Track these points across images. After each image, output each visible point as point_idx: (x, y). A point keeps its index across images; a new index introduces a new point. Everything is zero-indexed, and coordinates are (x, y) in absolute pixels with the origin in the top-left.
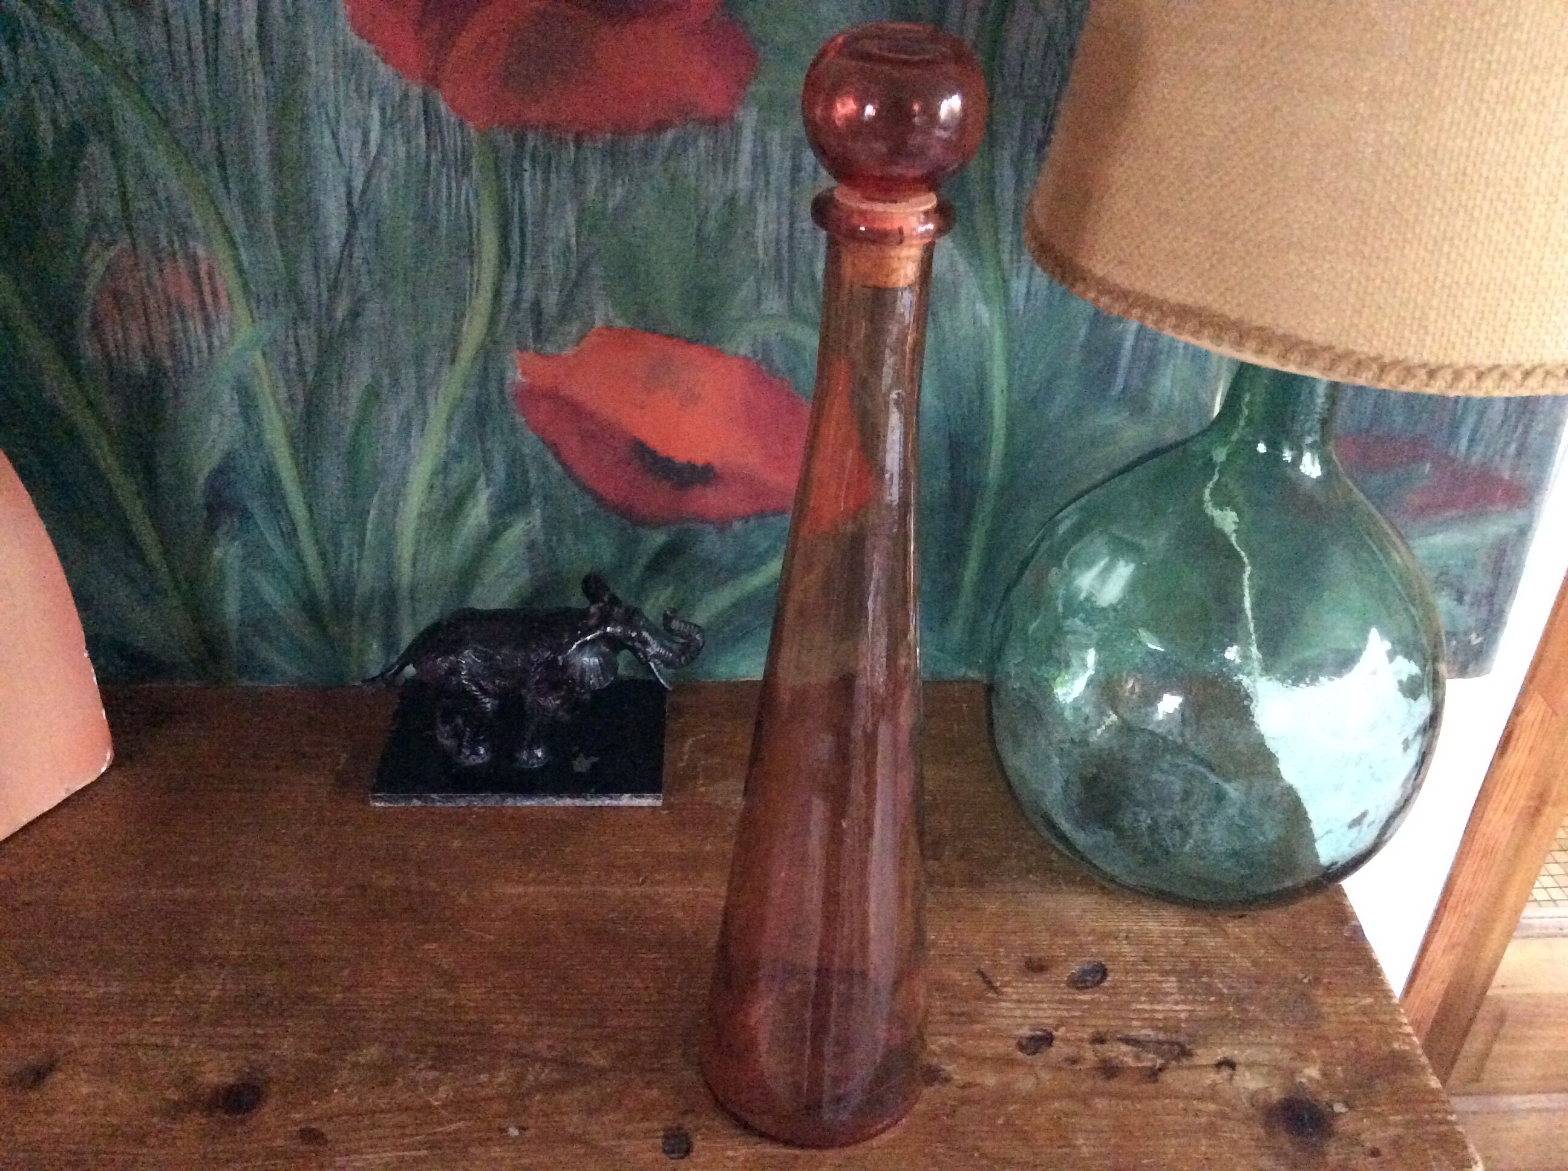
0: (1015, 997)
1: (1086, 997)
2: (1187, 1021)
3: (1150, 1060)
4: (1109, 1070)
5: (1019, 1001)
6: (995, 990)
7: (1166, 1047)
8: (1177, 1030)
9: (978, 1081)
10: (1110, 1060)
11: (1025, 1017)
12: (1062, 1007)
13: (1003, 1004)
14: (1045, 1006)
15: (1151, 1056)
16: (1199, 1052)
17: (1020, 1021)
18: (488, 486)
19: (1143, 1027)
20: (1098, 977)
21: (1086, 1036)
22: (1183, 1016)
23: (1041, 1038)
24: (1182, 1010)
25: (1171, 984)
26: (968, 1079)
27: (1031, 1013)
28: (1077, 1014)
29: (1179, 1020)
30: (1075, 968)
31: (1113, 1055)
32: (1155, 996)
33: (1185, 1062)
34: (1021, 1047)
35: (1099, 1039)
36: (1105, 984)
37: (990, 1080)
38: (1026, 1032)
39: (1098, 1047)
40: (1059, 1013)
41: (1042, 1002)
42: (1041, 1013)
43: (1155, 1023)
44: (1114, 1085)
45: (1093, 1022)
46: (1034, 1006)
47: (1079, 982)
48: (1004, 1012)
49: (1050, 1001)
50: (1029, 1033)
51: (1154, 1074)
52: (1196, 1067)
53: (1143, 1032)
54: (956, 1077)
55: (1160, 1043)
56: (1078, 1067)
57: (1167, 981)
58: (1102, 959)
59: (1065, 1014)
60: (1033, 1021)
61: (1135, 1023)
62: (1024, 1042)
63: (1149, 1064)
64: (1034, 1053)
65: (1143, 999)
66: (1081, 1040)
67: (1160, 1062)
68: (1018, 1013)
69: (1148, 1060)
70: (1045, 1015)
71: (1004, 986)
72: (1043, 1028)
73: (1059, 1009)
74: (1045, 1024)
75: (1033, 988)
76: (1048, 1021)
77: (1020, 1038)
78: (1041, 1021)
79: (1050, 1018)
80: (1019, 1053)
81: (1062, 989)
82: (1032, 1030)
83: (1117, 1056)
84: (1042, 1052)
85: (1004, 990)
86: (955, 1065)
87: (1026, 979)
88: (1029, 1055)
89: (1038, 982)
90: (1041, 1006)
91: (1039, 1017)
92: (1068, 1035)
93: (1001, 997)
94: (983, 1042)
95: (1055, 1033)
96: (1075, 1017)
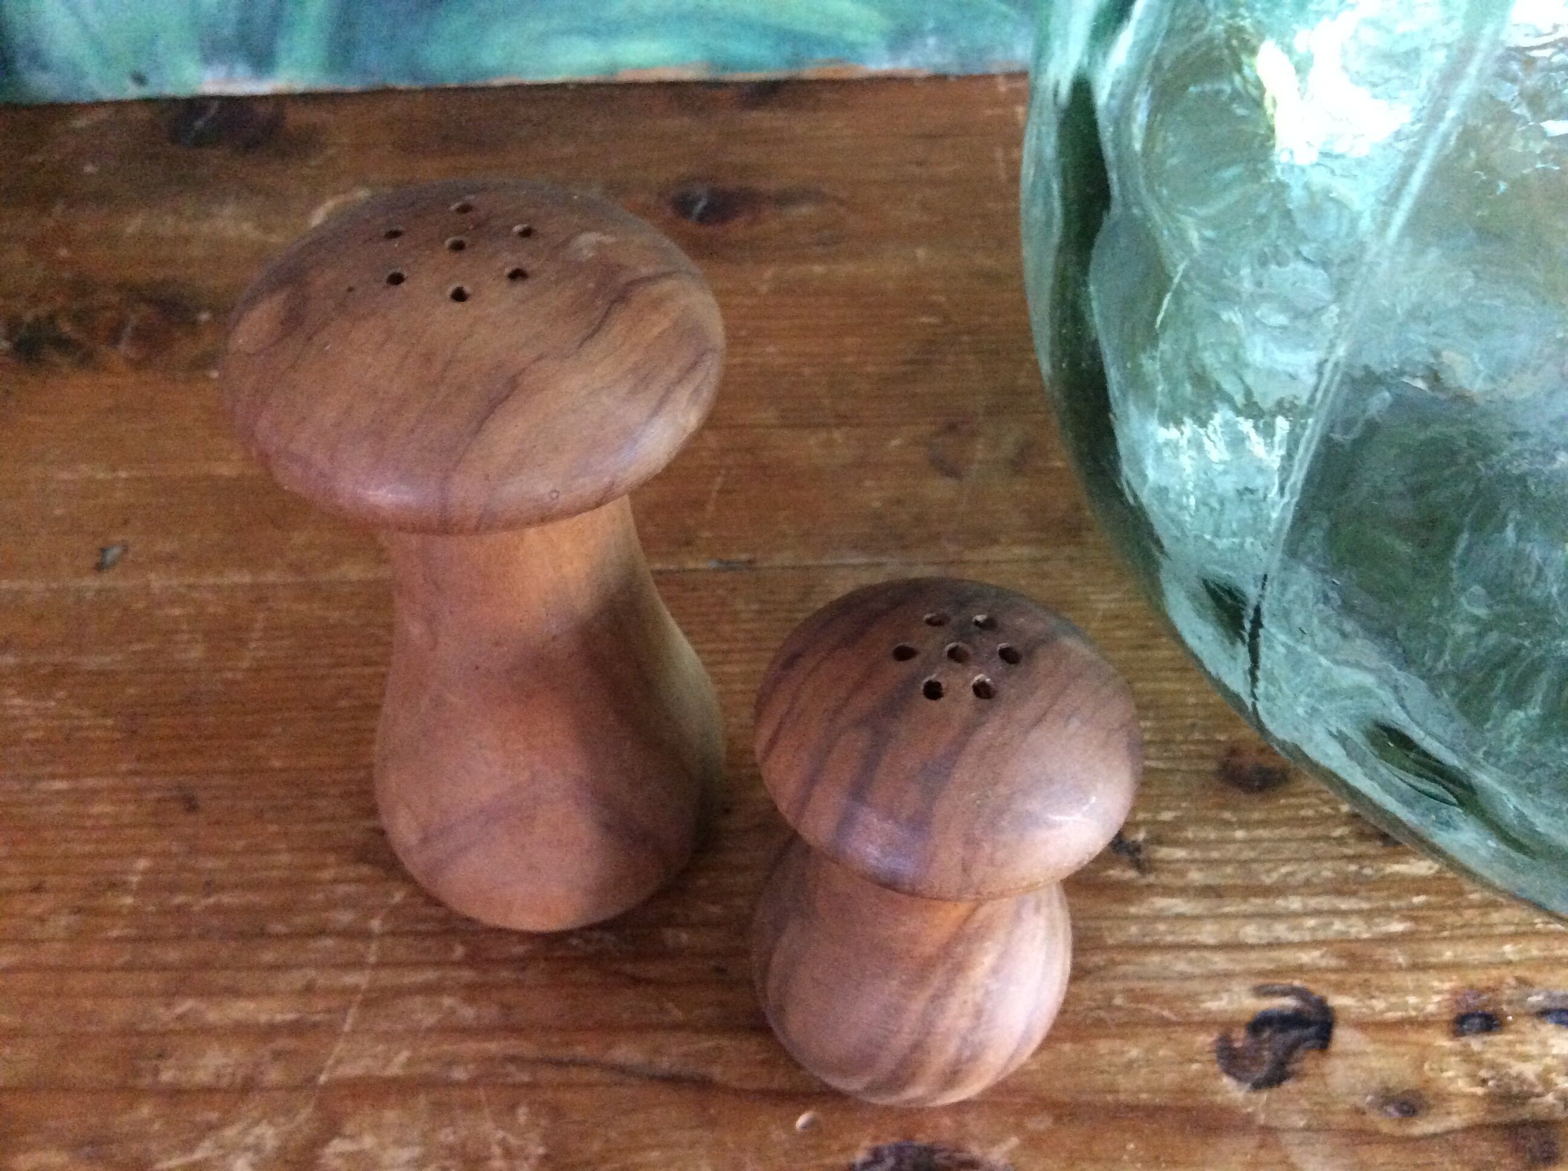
0: (1196, 876)
12: (1344, 905)
13: (1161, 903)
14: (1295, 903)
21: (1433, 1005)
27: (1251, 932)
28: (1397, 927)
31: (1529, 1070)
34: (1231, 1058)
35: (1477, 1016)
38: (1241, 1000)
39: (1476, 1044)
40: (1337, 926)
42: (1281, 930)
45: (1448, 955)
46: (1257, 903)
49: (1308, 887)
50: (1252, 1005)
56: (1423, 1127)
59: (1358, 929)
60: (1258, 961)
62: (1240, 1039)
64: (1276, 1077)
66: (1425, 1023)
68: (1208, 933)
70: (1295, 937)
71: (1158, 840)
72: (1297, 983)
73: (1337, 913)
74: (1300, 969)
75: (1251, 843)
76: (1306, 957)
77: (1225, 1026)
78: (1288, 957)
79: (1316, 944)
80: (1227, 1081)
81: (1341, 841)
82: (1262, 992)
83: (1545, 1080)
84: (1299, 1075)
85: (1163, 852)
86: (1014, 1141)
87: (1227, 815)
88: (1257, 1086)
89: (1263, 823)
90: (1280, 903)
91: (1277, 944)
92: (1379, 1004)
93: (1151, 878)
94: (1103, 1046)
95: (1337, 1001)
96: (1389, 939)
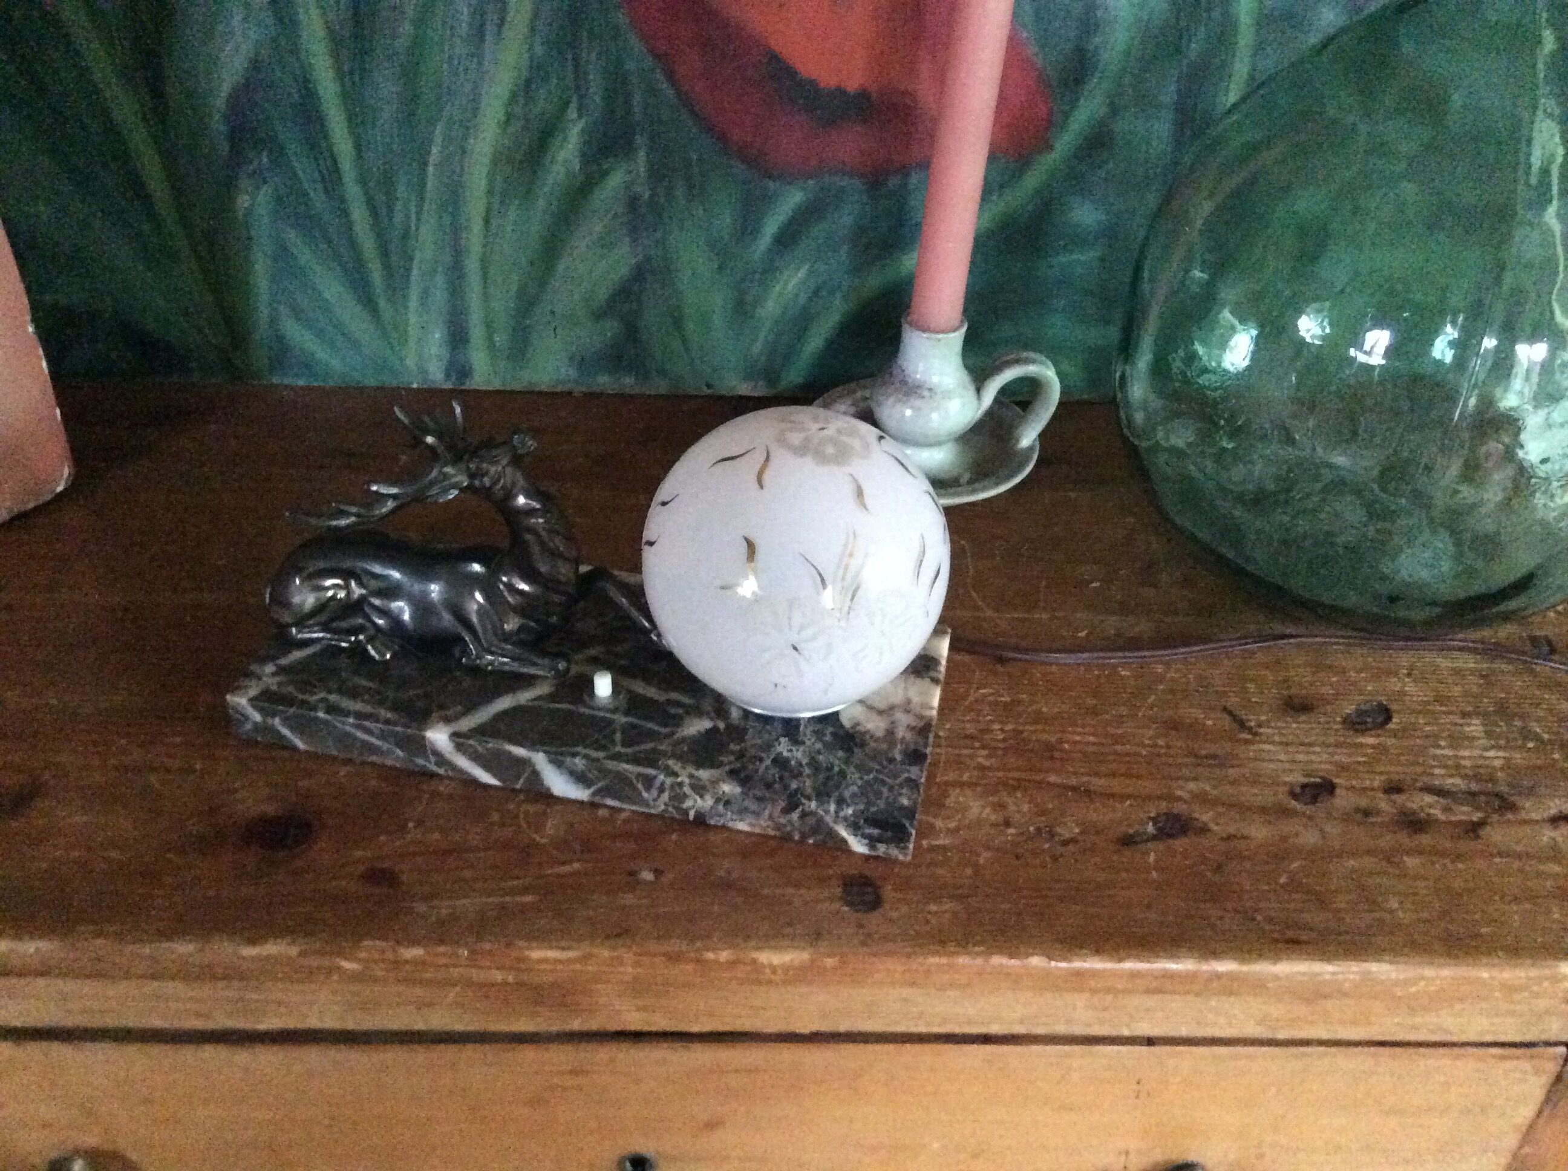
0: (1277, 738)
1: (1371, 741)
2: (1502, 769)
3: (1465, 813)
4: (1415, 824)
5: (1281, 743)
6: (1250, 730)
7: (1483, 798)
8: (1492, 779)
9: (1246, 832)
10: (1414, 813)
11: (1295, 761)
12: (1339, 751)
13: (1263, 746)
14: (1318, 749)
15: (1465, 809)
16: (1527, 805)
17: (1287, 766)
18: (580, 117)
19: (1451, 776)
20: (1380, 720)
21: (1376, 784)
22: (1497, 763)
23: (1315, 786)
24: (1496, 757)
25: (1475, 728)
26: (1232, 830)
27: (1300, 757)
28: (1361, 759)
29: (1494, 768)
30: (1350, 709)
31: (1415, 806)
32: (1457, 740)
33: (1510, 816)
34: (1293, 795)
35: (1393, 788)
36: (1391, 726)
37: (1259, 832)
38: (1297, 778)
39: (1394, 797)
40: (1336, 757)
41: (1310, 745)
42: (1313, 757)
43: (1463, 772)
44: (1425, 839)
45: (1382, 769)
46: (1301, 748)
47: (1357, 723)
48: (1264, 756)
49: (1324, 745)
50: (1302, 780)
51: (1474, 829)
52: (1525, 822)
53: (1450, 781)
54: (1215, 828)
55: (1473, 794)
56: (1373, 820)
57: (1469, 725)
58: (1384, 700)
59: (1345, 759)
60: (1304, 766)
61: (1437, 771)
62: (1298, 790)
63: (1463, 818)
64: (1314, 800)
65: (1443, 743)
66: (1373, 789)
67: (1477, 816)
69: (1464, 813)
70: (1319, 759)
71: (1260, 726)
72: (1320, 774)
73: (1336, 753)
74: (1322, 770)
75: (1298, 728)
76: (1323, 766)
77: (1292, 785)
78: (1315, 766)
79: (1326, 763)
80: (1293, 802)
81: (1337, 730)
82: (1305, 776)
83: (1421, 808)
84: (1322, 802)
85: (1262, 730)
86: (1211, 813)
87: (1288, 719)
88: (1306, 804)
89: (1304, 722)
90: (1312, 749)
91: (1312, 762)
92: (1354, 783)
93: (1258, 738)
94: (1244, 789)
95: (1336, 781)
96: (1359, 763)
